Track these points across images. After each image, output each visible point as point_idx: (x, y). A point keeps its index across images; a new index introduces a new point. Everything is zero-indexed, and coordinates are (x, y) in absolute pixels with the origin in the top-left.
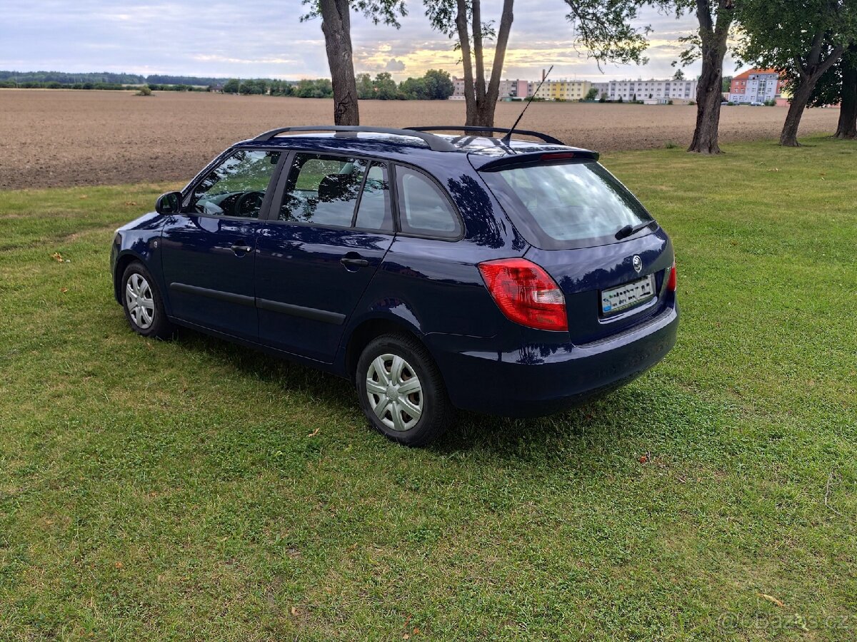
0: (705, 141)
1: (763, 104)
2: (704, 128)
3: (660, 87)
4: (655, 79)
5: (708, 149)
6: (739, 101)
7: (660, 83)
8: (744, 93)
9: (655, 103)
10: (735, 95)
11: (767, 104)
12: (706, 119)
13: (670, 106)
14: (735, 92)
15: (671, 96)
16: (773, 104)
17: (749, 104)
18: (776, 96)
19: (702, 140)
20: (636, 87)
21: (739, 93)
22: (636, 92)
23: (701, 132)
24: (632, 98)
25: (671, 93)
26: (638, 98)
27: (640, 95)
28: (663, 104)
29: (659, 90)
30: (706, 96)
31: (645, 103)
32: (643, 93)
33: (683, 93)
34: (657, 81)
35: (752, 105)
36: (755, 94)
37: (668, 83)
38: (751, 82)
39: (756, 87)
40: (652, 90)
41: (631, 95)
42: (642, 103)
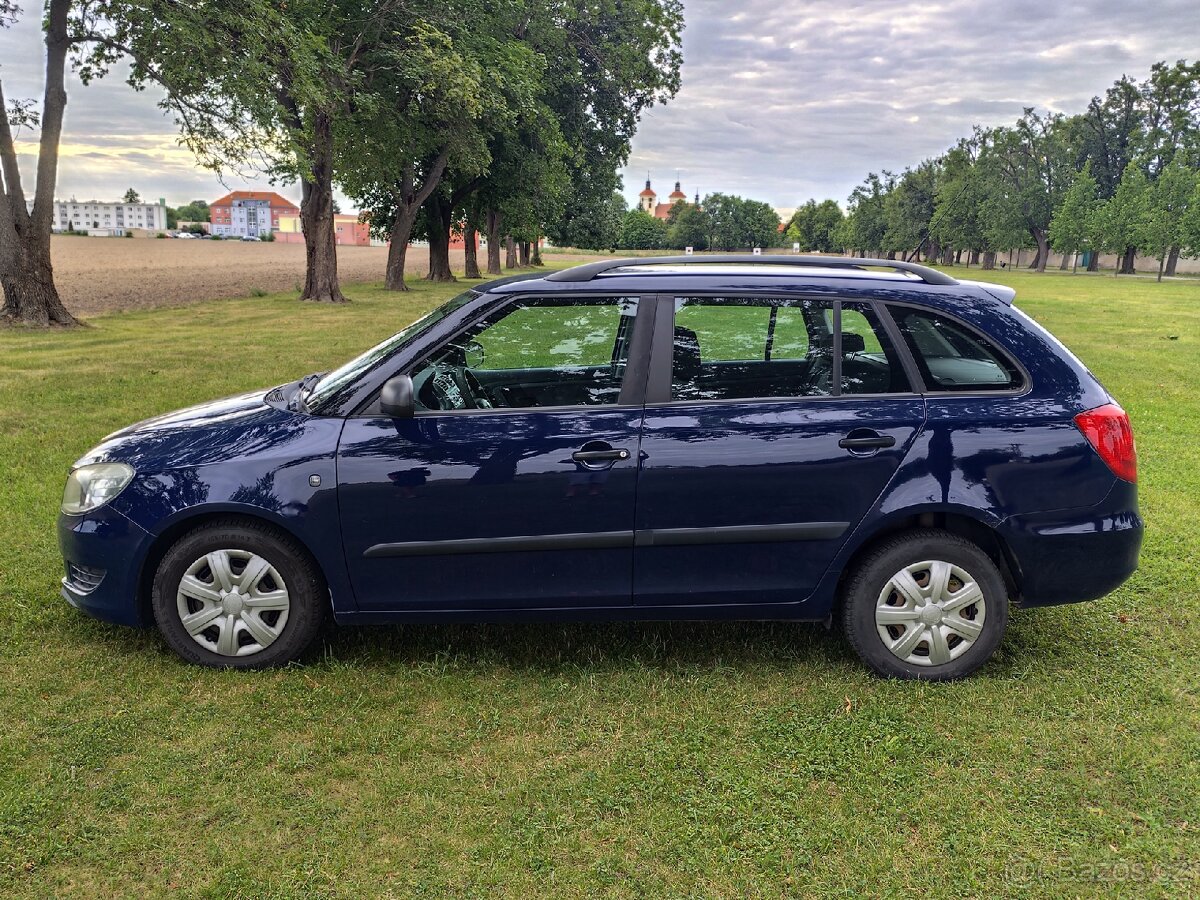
0: (325, 284)
1: (258, 239)
2: (319, 269)
3: (107, 212)
4: (98, 201)
5: (330, 296)
6: (225, 235)
7: (107, 206)
8: (230, 224)
9: (106, 234)
10: (219, 226)
11: (263, 239)
12: (320, 255)
13: (129, 239)
14: (219, 223)
15: (127, 225)
16: (271, 239)
17: (240, 238)
18: (272, 229)
19: (320, 284)
20: (70, 212)
21: (223, 223)
22: (70, 217)
23: (316, 274)
24: (66, 227)
25: (127, 222)
26: (76, 228)
27: (78, 223)
28: (117, 237)
29: (108, 216)
30: (316, 227)
31: (90, 234)
32: (83, 220)
33: (144, 221)
34: (101, 203)
35: (245, 240)
36: (244, 225)
37: (119, 208)
38: (237, 209)
39: (244, 215)
40: (96, 215)
41: (63, 223)
42: (85, 234)
